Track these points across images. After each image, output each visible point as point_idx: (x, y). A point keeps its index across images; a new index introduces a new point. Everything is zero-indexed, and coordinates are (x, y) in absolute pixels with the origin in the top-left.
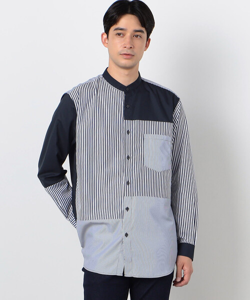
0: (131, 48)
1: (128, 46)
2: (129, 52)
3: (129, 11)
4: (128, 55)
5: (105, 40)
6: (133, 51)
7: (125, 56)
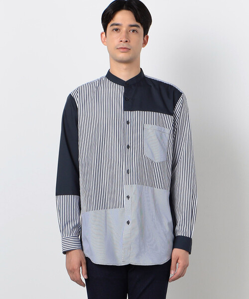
0: (127, 41)
1: (124, 40)
2: (125, 45)
3: (125, 7)
4: (125, 48)
5: (104, 39)
6: (129, 45)
7: (122, 50)
